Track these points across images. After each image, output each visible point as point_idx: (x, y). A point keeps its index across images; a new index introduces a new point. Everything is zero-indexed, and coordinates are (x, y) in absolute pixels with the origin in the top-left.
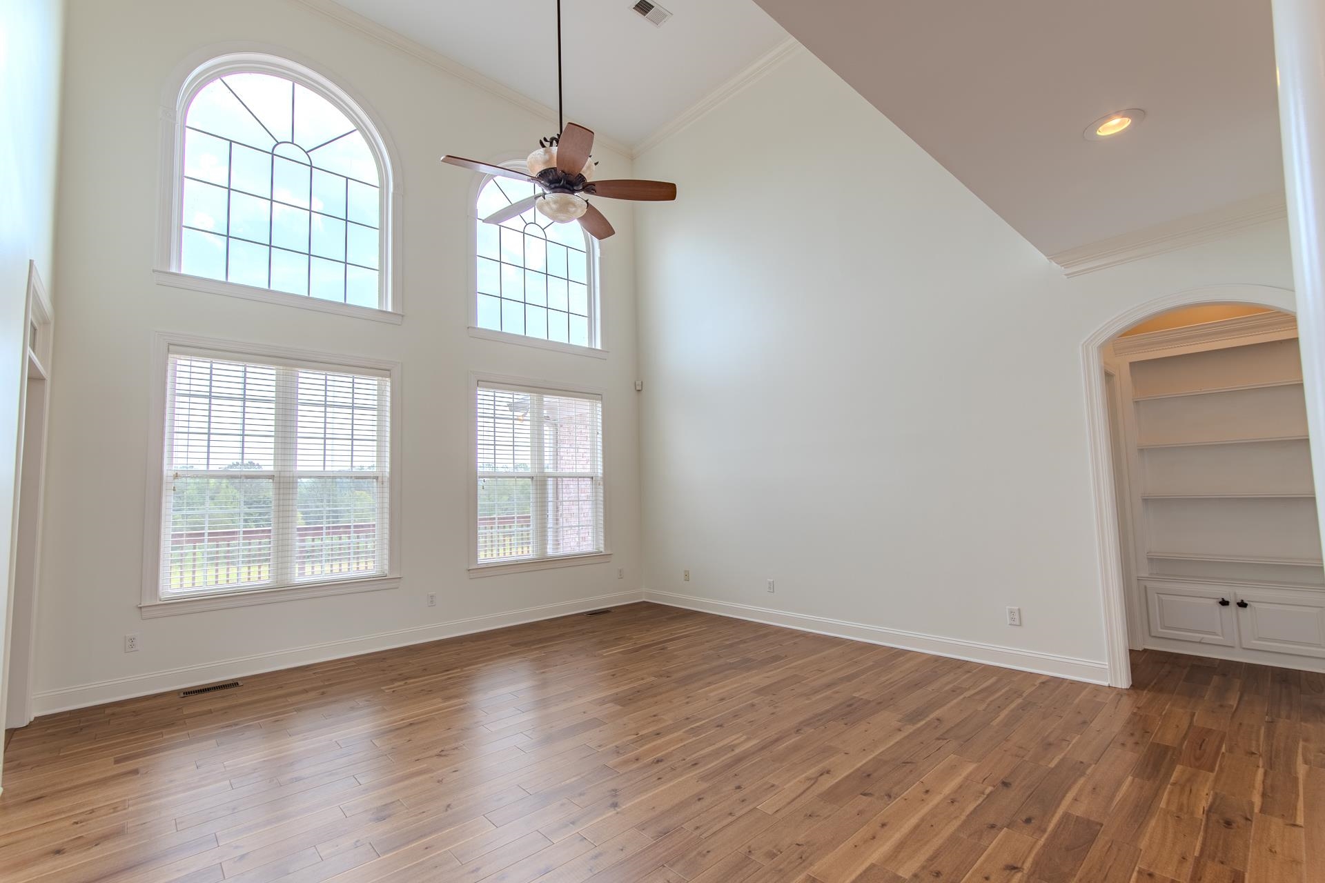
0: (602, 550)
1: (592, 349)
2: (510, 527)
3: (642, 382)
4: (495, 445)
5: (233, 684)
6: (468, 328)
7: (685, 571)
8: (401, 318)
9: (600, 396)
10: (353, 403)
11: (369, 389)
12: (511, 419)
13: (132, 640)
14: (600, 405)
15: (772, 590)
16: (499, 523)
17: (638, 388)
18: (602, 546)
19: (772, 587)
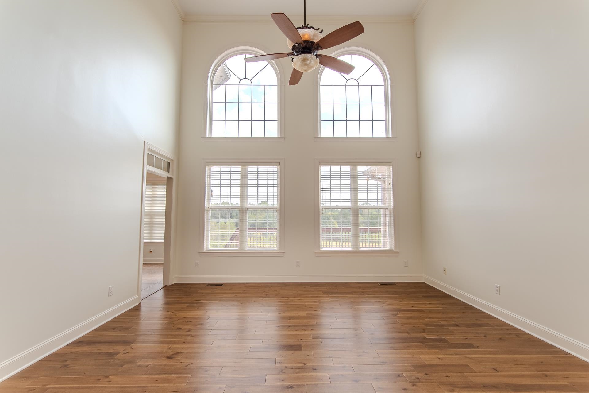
0: (393, 249)
1: (388, 137)
2: (339, 233)
3: (421, 152)
4: (331, 193)
5: (220, 285)
6: (314, 138)
7: (444, 268)
8: (284, 139)
9: (391, 163)
10: (268, 178)
11: (274, 171)
12: (339, 180)
13: (197, 263)
14: (391, 168)
15: (499, 293)
16: (333, 231)
17: (418, 156)
18: (393, 247)
19: (498, 290)
